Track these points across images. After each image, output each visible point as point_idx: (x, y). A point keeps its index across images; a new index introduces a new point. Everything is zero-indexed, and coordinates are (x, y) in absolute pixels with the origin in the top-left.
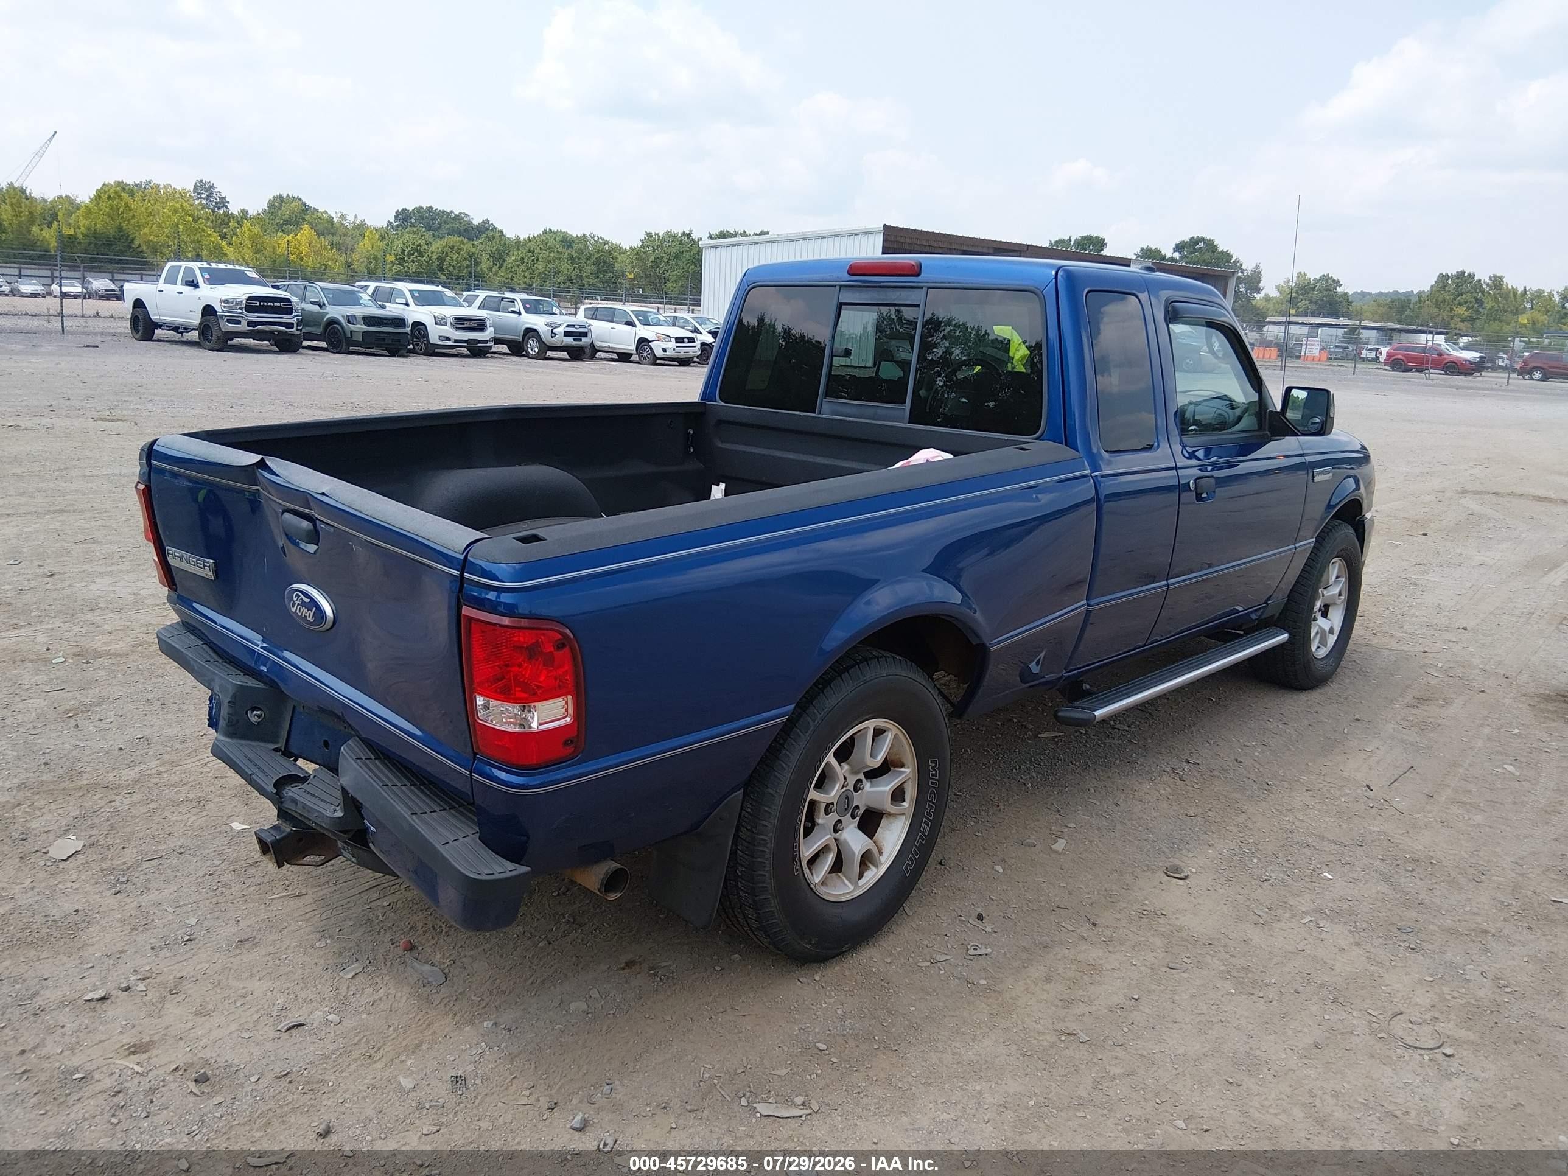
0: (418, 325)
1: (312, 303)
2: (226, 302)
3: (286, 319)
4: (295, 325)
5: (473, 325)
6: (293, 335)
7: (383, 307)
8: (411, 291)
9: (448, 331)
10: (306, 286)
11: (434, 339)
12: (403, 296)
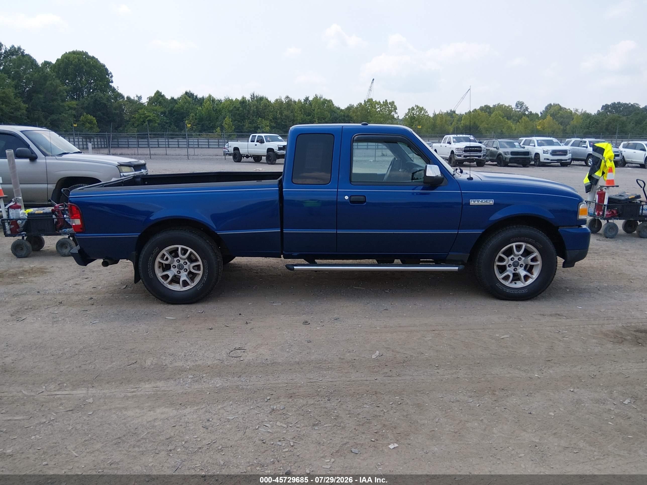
0: (537, 155)
1: (494, 148)
2: (458, 149)
3: (479, 154)
4: (482, 156)
5: (560, 153)
6: (481, 160)
7: (524, 148)
8: (537, 141)
9: (549, 156)
10: (494, 141)
11: (542, 160)
12: (534, 142)
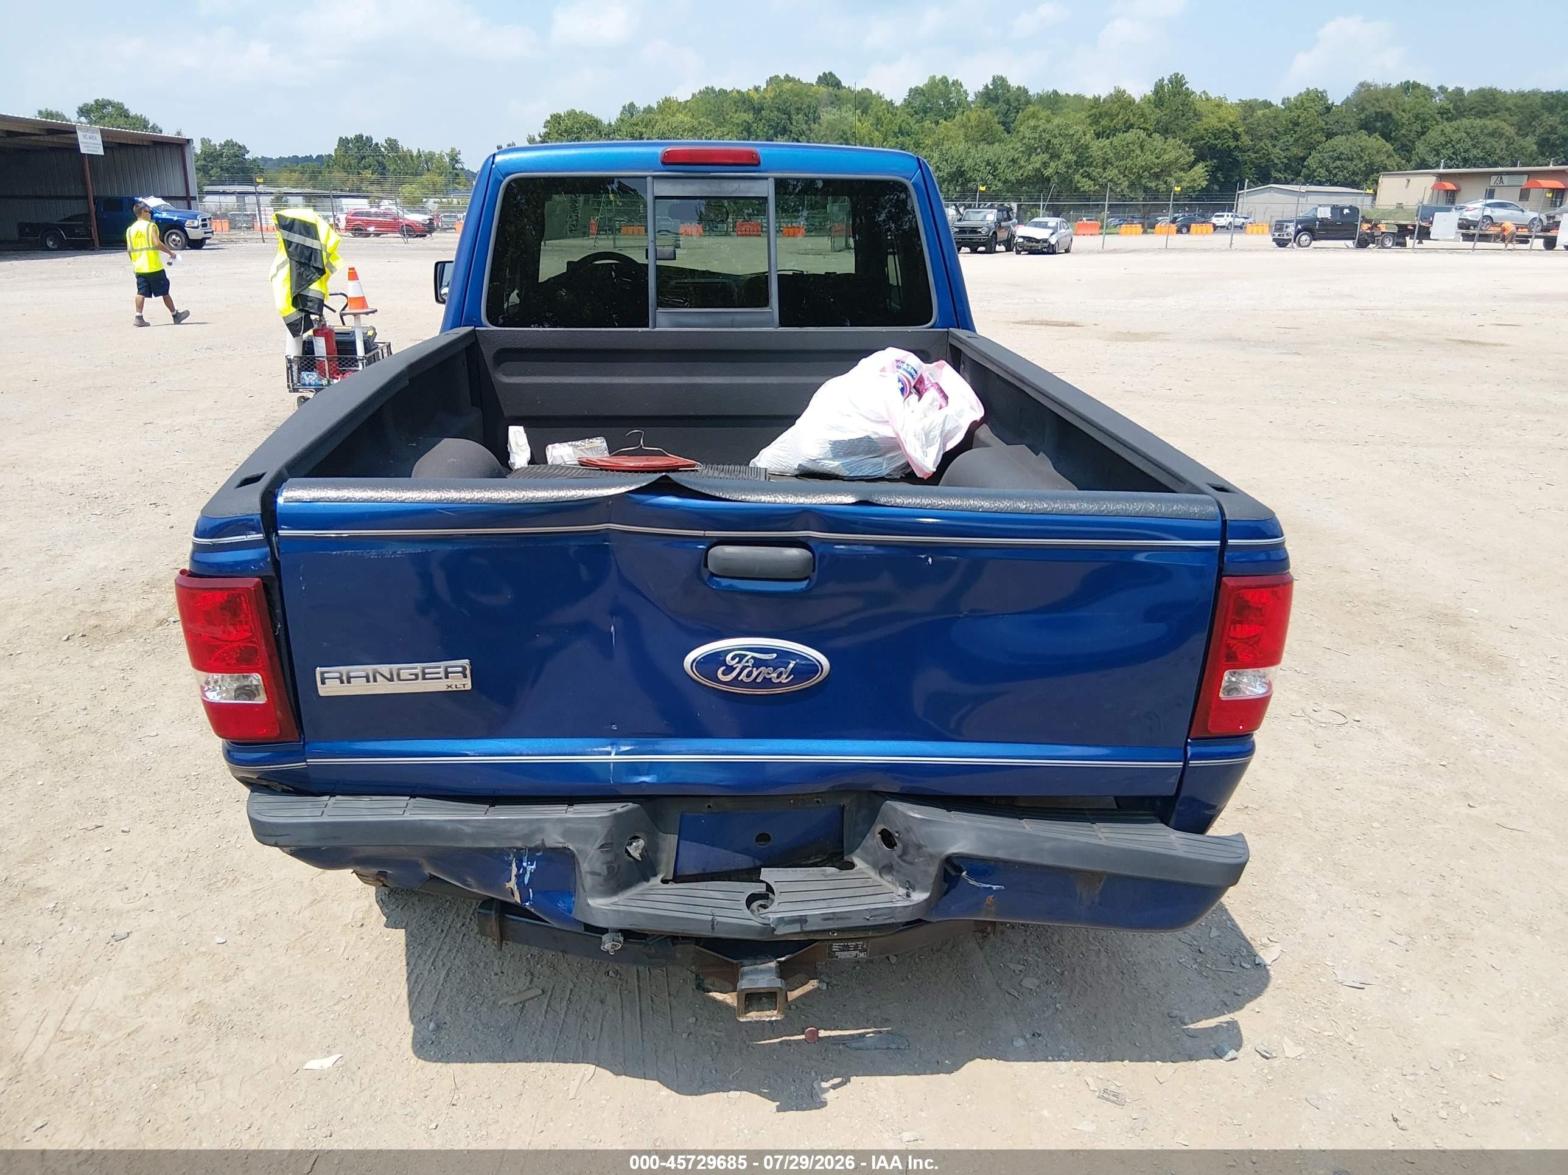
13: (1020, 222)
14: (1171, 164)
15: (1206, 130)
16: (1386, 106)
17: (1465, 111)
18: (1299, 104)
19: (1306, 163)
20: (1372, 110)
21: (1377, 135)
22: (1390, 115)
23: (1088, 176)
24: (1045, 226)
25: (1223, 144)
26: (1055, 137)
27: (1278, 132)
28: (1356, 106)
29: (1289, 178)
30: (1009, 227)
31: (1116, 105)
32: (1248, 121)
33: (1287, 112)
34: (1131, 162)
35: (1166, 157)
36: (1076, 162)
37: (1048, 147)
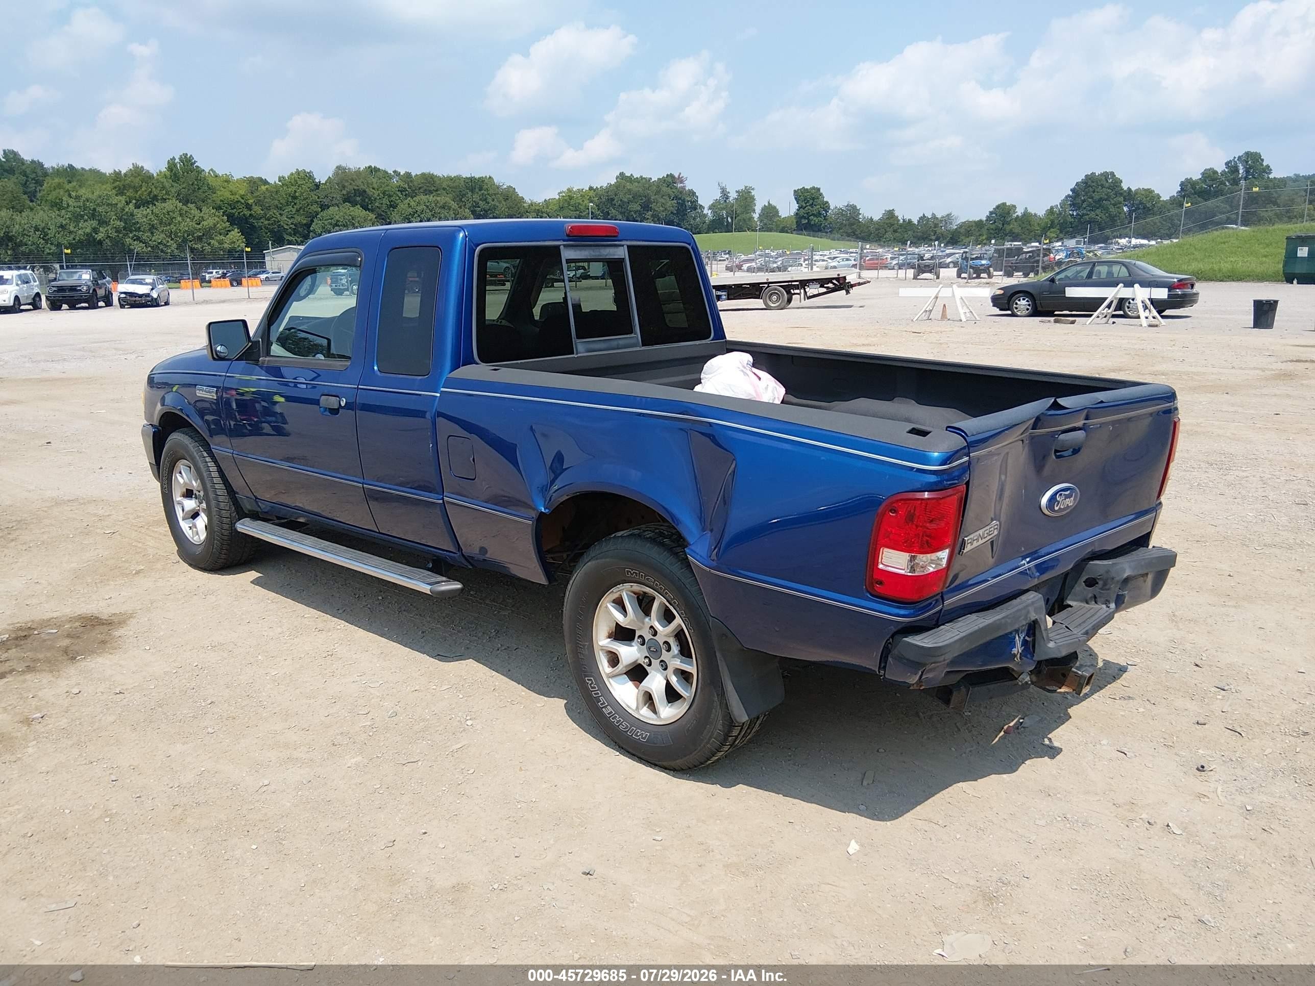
13: (115, 280)
14: (210, 228)
15: (221, 201)
16: (360, 184)
17: (416, 190)
18: (293, 181)
19: (311, 229)
20: (351, 187)
21: (359, 206)
22: (365, 191)
23: (138, 239)
24: (141, 282)
25: (239, 213)
26: (98, 205)
27: (281, 204)
28: (338, 184)
29: (299, 240)
30: (105, 284)
31: (137, 179)
32: (255, 194)
33: (285, 188)
34: (175, 228)
35: (205, 223)
36: (125, 228)
37: (93, 215)
